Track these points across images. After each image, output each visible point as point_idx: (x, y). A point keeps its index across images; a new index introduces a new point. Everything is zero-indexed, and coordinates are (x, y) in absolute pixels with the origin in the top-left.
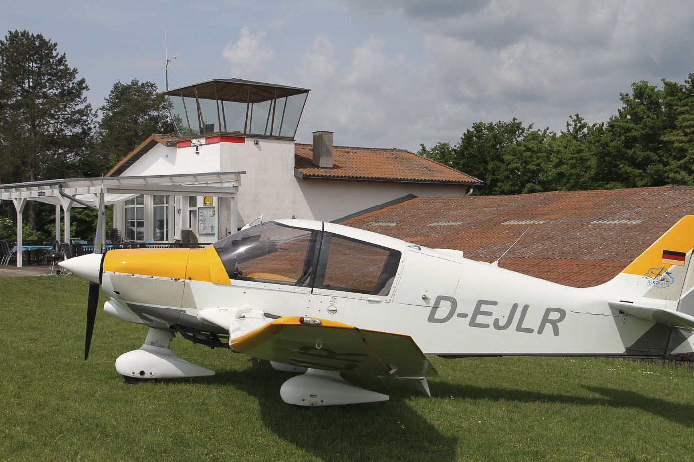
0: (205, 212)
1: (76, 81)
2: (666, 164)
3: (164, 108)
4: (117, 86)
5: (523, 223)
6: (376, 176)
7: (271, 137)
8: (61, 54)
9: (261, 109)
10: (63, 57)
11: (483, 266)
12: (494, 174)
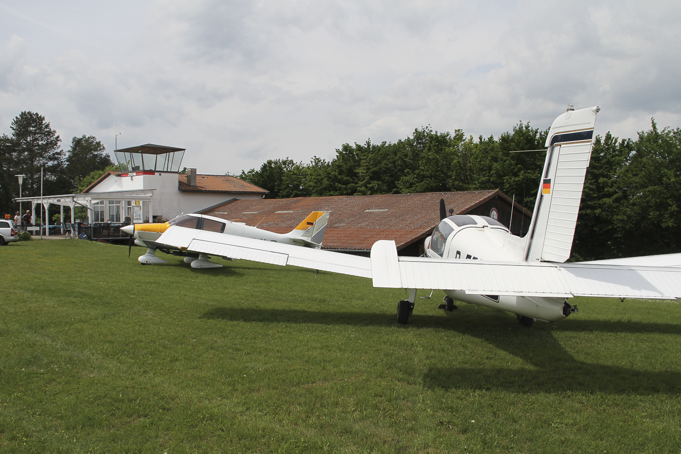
0: (135, 208)
1: (55, 137)
2: (357, 183)
3: (100, 150)
4: (74, 139)
5: (284, 212)
6: (218, 190)
7: (167, 172)
8: (48, 123)
9: (161, 157)
10: (49, 124)
11: (252, 227)
12: (278, 187)
